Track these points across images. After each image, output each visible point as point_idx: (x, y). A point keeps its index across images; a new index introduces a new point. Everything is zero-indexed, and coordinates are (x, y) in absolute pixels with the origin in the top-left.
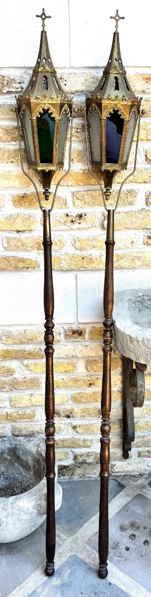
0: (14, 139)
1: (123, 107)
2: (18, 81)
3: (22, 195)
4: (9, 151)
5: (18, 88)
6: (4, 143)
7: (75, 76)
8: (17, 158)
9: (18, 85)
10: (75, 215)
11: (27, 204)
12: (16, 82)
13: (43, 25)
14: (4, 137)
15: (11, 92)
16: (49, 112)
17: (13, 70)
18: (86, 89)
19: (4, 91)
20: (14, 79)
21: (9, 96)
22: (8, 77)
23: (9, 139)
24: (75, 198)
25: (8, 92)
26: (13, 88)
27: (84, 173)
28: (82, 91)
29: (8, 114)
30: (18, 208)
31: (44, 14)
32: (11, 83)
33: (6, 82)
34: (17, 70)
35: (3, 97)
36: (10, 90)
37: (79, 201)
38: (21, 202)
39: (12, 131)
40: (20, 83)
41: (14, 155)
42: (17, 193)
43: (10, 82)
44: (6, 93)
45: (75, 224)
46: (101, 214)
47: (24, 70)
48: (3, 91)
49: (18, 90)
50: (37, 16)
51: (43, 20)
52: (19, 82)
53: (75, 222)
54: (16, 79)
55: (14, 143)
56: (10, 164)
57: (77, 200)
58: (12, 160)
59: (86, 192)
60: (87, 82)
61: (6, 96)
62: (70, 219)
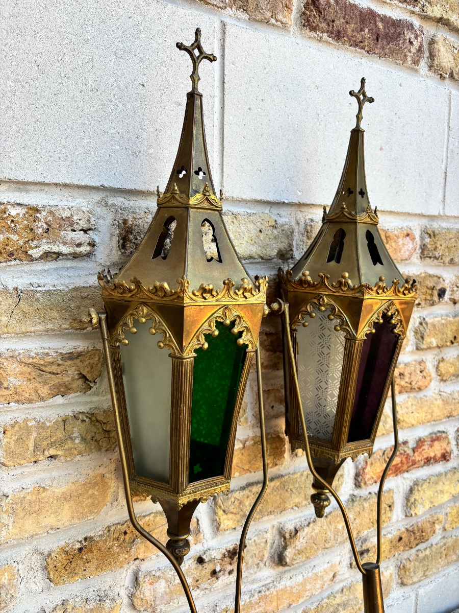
0: (63, 390)
1: (403, 306)
2: (83, 224)
3: (78, 546)
4: (41, 426)
5: (79, 245)
6: (26, 406)
7: (235, 221)
8: (69, 444)
9: (80, 237)
10: (219, 556)
11: (92, 566)
12: (76, 227)
13: (194, 77)
14: (28, 390)
15: (58, 255)
16: (236, 330)
17: (66, 192)
18: (260, 253)
19: (35, 253)
20: (69, 219)
21: (51, 265)
22: (51, 212)
23: (44, 391)
24: (220, 512)
25: (47, 256)
26: (64, 243)
27: (244, 447)
28: (251, 257)
29: (43, 320)
30: (64, 583)
31: (197, 45)
32: (61, 228)
33: (40, 227)
34: (76, 193)
35: (27, 268)
36: (54, 249)
37: (230, 516)
38: (73, 565)
39: (54, 368)
40: (85, 231)
41: (60, 434)
42: (63, 543)
43: (55, 226)
44: (41, 258)
45: (220, 579)
46: (275, 532)
47: (97, 197)
48: (30, 252)
49: (78, 250)
50: (180, 46)
51: (195, 61)
52: (86, 226)
53: (221, 574)
54: (75, 218)
55: (59, 400)
56: (44, 463)
57: (225, 516)
58: (52, 452)
59: (247, 492)
60: (262, 236)
61: (40, 266)
62: (209, 567)
